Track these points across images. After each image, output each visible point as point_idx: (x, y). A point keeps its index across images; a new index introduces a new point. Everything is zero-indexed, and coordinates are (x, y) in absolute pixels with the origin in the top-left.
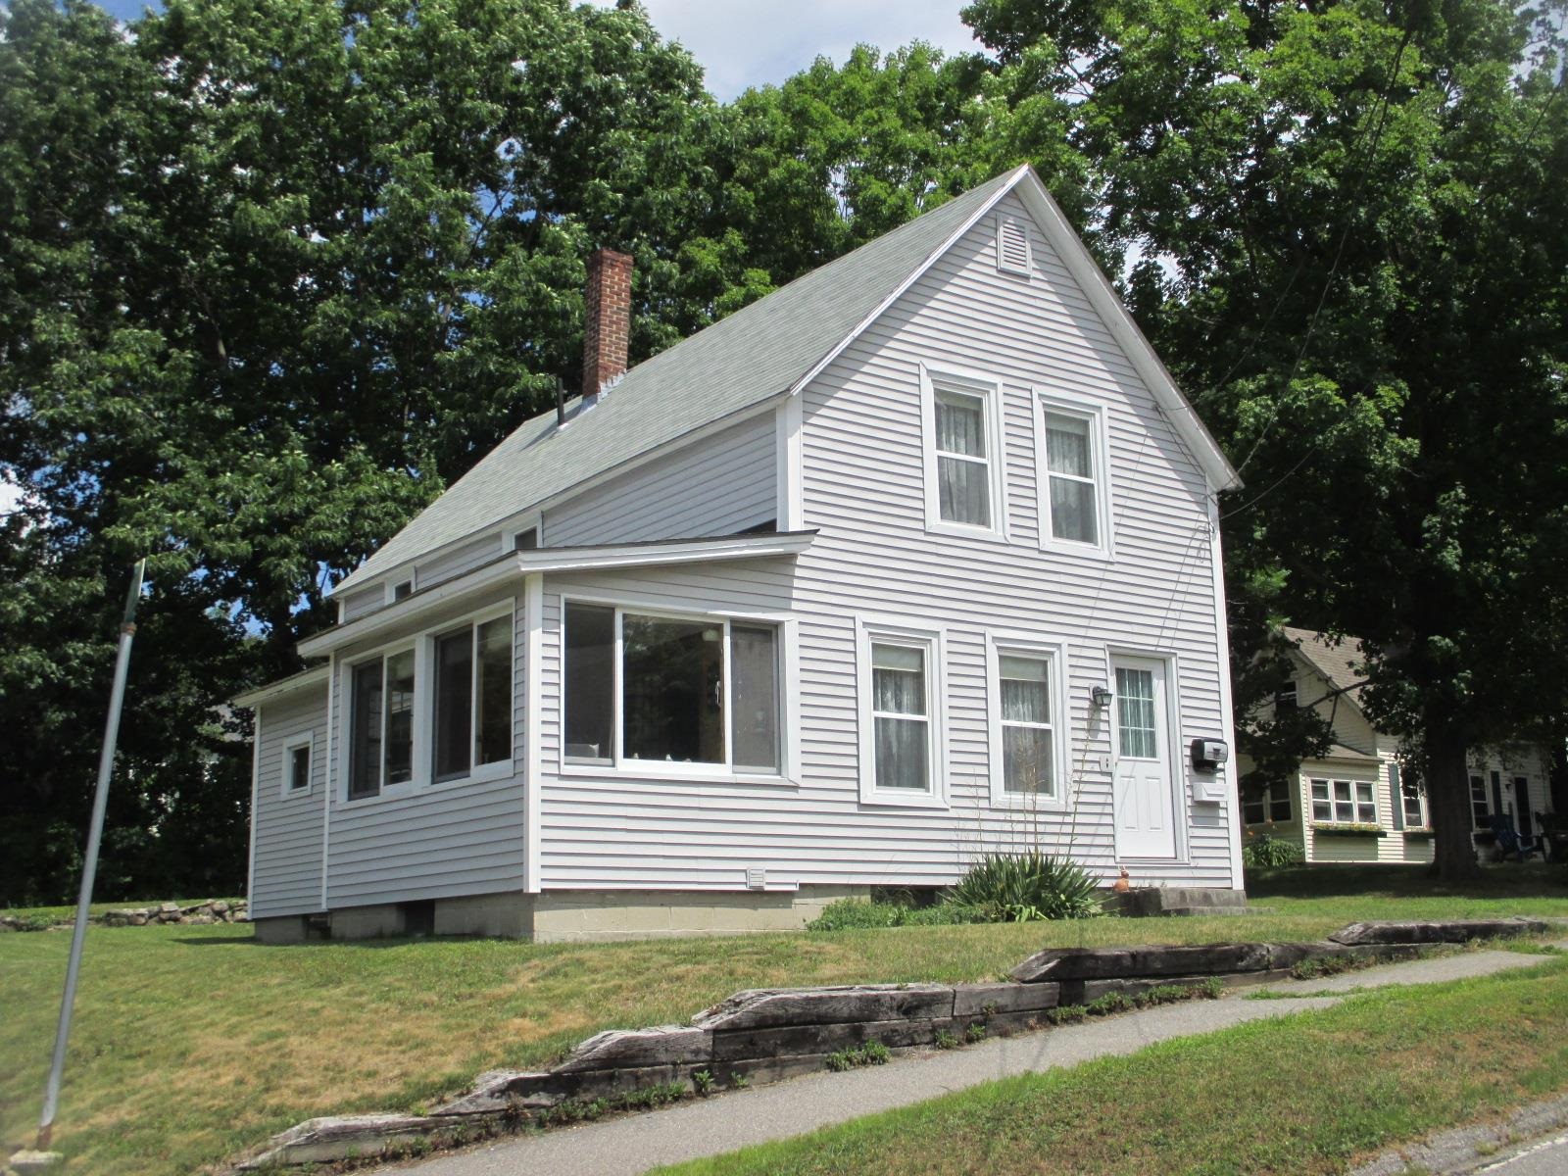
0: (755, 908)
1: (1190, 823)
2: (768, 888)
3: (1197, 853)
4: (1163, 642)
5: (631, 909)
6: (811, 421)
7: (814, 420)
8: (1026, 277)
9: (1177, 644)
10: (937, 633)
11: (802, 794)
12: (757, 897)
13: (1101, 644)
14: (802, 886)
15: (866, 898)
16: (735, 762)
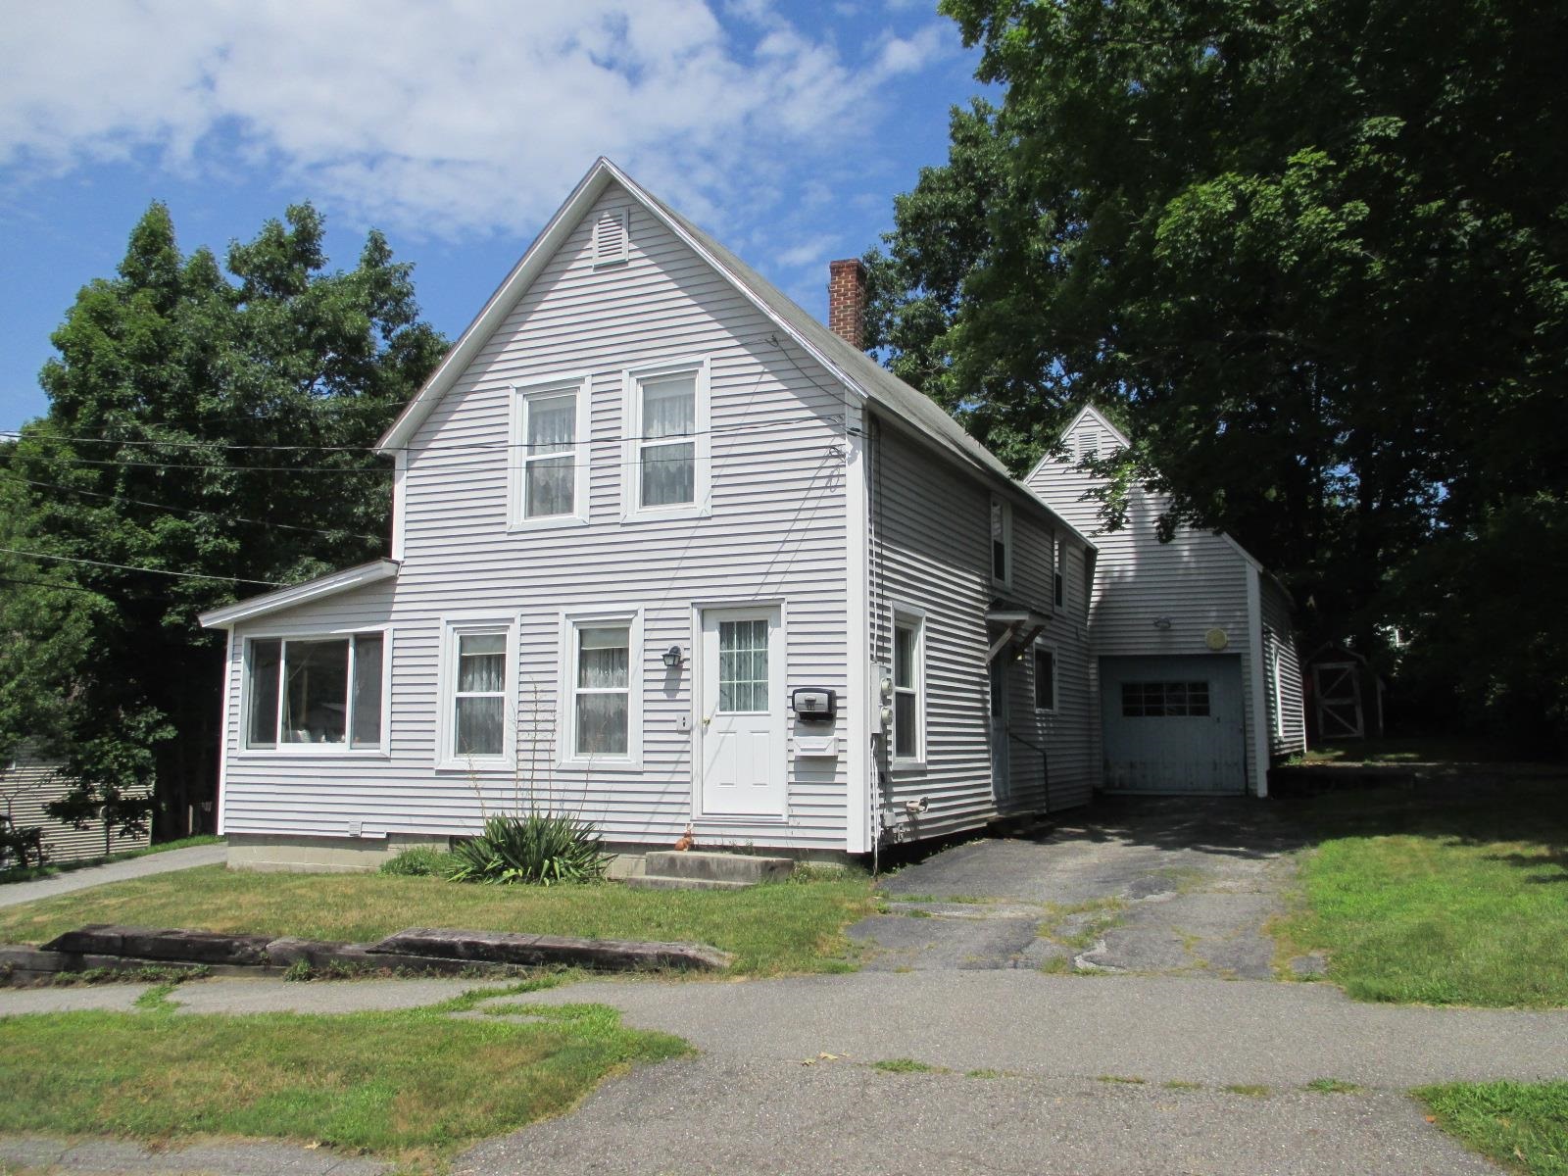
0: (361, 850)
1: (792, 778)
2: (364, 836)
3: (797, 811)
4: (765, 589)
5: (281, 847)
6: (415, 465)
7: (417, 464)
8: (624, 263)
9: (784, 588)
10: (512, 620)
11: (393, 764)
12: (356, 842)
13: (687, 603)
14: (389, 834)
15: (446, 845)
16: (353, 740)
